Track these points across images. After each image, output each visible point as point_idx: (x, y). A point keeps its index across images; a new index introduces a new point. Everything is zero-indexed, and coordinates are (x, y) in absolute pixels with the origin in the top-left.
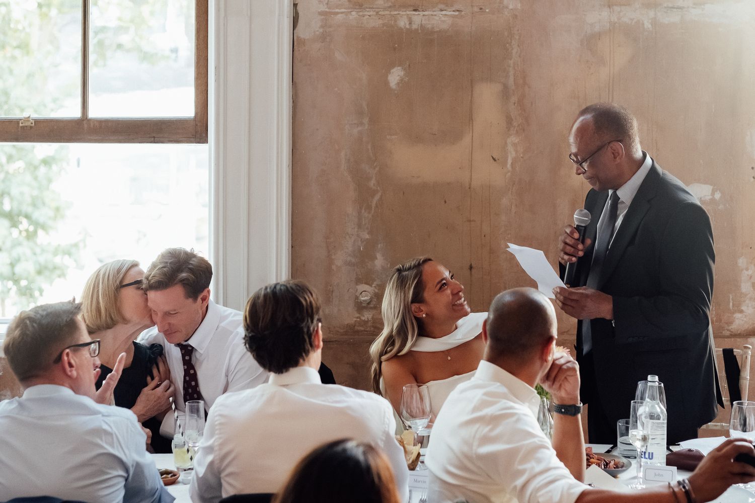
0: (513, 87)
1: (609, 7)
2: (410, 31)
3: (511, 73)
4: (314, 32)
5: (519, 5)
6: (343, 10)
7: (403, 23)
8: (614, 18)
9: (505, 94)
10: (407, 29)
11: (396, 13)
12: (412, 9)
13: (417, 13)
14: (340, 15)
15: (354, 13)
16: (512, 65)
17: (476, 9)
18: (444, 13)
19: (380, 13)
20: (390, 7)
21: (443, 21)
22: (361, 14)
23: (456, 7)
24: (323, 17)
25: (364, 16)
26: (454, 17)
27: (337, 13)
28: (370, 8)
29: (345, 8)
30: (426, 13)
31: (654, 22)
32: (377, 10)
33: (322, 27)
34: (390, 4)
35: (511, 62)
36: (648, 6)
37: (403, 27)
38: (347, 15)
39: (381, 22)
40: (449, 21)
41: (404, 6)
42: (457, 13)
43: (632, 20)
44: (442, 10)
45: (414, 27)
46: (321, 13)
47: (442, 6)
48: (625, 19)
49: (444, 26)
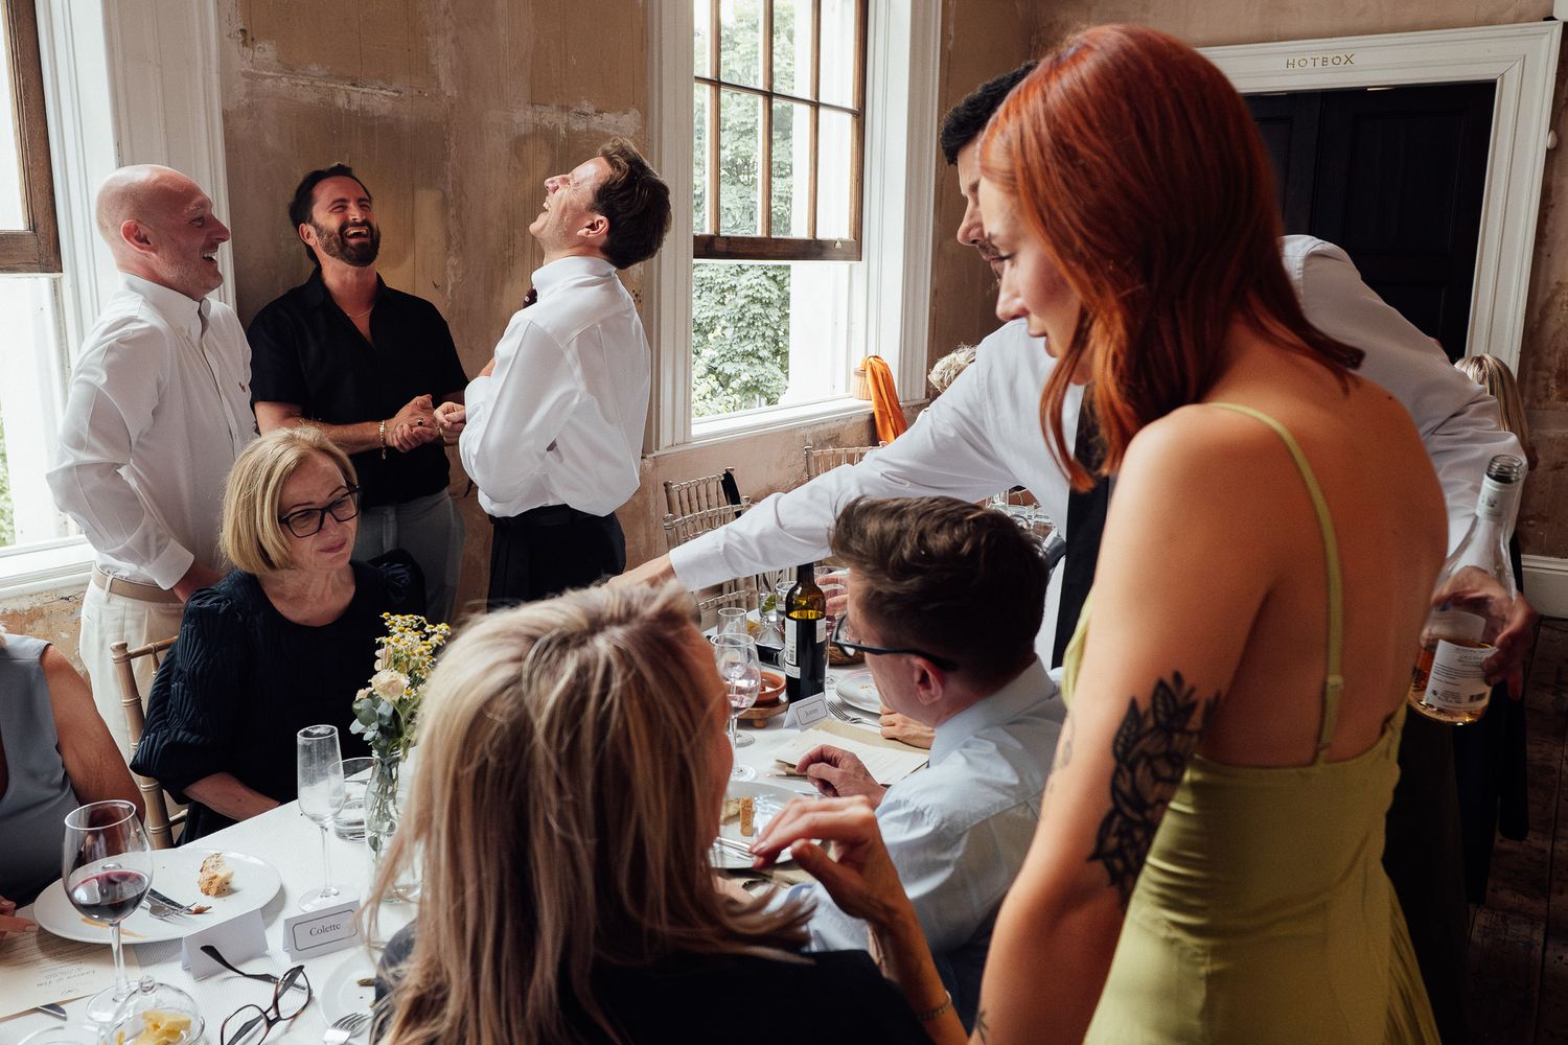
0: (452, 196)
1: (532, 104)
2: (348, 112)
3: (450, 179)
4: (239, 102)
5: (456, 92)
6: (271, 73)
7: (341, 101)
8: (537, 119)
9: (444, 204)
10: (346, 110)
11: (333, 85)
12: (349, 83)
13: (356, 89)
14: (268, 81)
15: (284, 79)
16: (450, 168)
17: (415, 93)
18: (384, 92)
19: (316, 83)
20: (326, 76)
21: (383, 103)
22: (293, 81)
23: (396, 86)
24: (247, 80)
25: (297, 85)
26: (392, 98)
27: (265, 77)
28: (303, 75)
29: (274, 72)
30: (366, 90)
31: (567, 130)
32: (312, 78)
33: (247, 95)
34: (326, 73)
35: (449, 164)
36: (565, 108)
37: (341, 106)
38: (276, 80)
39: (316, 96)
40: (389, 104)
41: (341, 78)
42: (396, 95)
43: (550, 123)
44: (381, 89)
45: (354, 108)
46: (245, 75)
47: (381, 83)
48: (545, 122)
49: (384, 111)
